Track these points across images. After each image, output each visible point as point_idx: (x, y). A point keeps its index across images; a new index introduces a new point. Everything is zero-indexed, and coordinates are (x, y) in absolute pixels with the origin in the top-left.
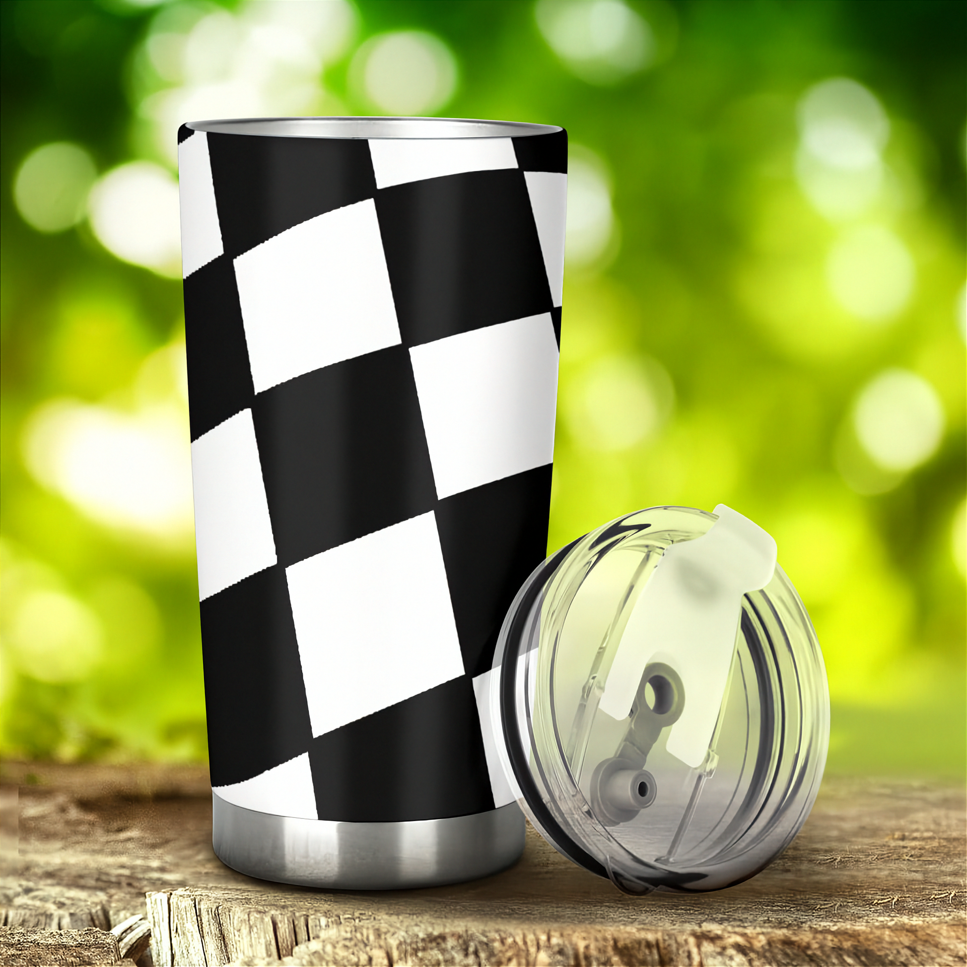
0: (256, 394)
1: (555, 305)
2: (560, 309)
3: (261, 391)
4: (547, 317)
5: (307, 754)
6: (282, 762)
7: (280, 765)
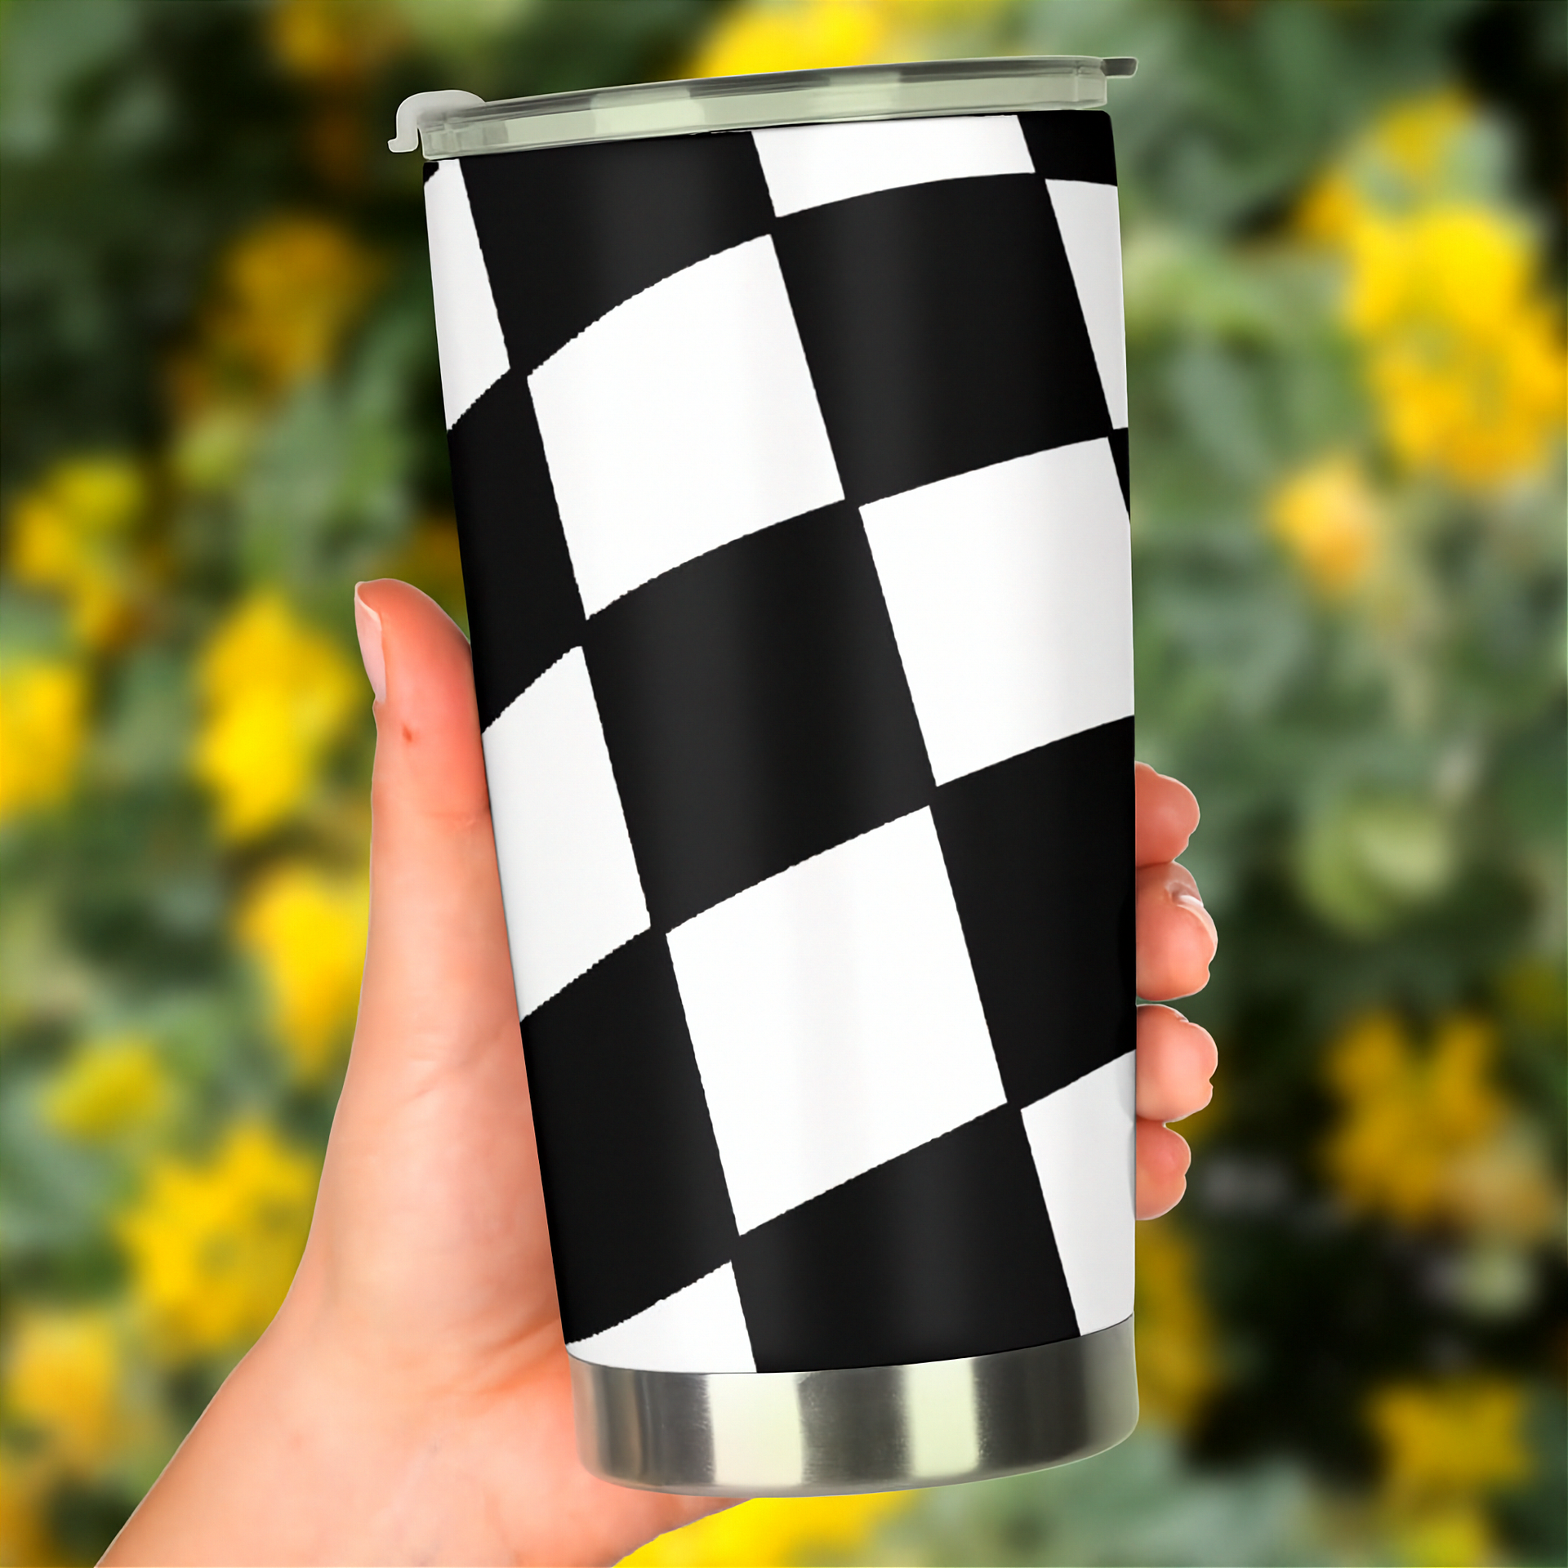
0: (587, 617)
1: (1116, 426)
2: (1124, 431)
3: (595, 611)
4: (1102, 445)
5: (730, 1265)
6: (687, 1283)
7: (684, 1289)
